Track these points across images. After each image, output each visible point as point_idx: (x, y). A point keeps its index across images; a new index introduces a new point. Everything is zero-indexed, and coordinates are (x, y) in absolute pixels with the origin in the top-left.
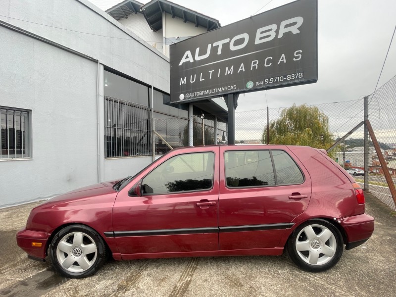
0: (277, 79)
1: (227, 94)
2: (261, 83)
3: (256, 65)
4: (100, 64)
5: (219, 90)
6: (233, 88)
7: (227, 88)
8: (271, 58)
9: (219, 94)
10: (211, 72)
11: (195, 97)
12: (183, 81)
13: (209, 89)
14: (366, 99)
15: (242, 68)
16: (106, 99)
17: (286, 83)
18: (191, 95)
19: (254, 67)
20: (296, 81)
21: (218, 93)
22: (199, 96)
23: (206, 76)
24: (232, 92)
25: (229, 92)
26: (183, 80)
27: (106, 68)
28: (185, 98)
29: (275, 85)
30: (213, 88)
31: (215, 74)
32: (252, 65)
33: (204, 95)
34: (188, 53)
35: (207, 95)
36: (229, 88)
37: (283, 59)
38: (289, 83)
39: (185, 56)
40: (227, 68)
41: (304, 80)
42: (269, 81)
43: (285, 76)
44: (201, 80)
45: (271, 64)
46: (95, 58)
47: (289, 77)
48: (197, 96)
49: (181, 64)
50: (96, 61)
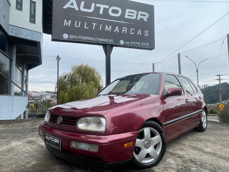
0: (137, 43)
1: (105, 44)
2: (128, 43)
3: (126, 31)
5: (100, 40)
6: (111, 41)
7: (106, 40)
8: (134, 30)
9: (101, 43)
10: (94, 24)
11: (79, 39)
13: (93, 37)
14: (153, 64)
15: (117, 29)
17: (141, 47)
18: (75, 37)
19: (124, 32)
20: (146, 47)
21: (99, 42)
22: (84, 40)
23: (90, 25)
24: (110, 43)
25: (107, 43)
26: (67, 22)
28: (69, 38)
29: (136, 47)
30: (95, 37)
31: (97, 27)
32: (123, 30)
34: (73, 1)
36: (108, 40)
37: (140, 32)
38: (143, 47)
39: (70, 3)
40: (106, 26)
41: (149, 47)
42: (133, 43)
43: (141, 43)
44: (85, 27)
45: (134, 33)
47: (143, 44)
48: (81, 39)
49: (65, 7)
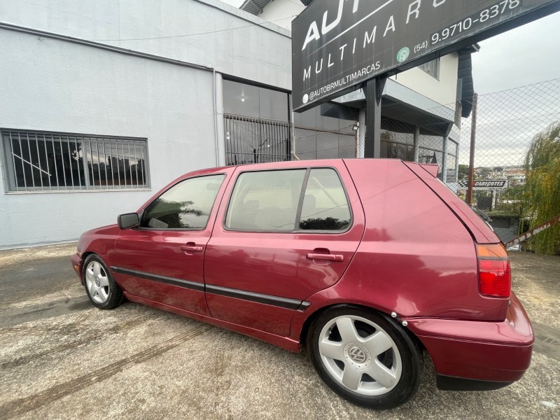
0: (458, 27)
1: (366, 81)
2: (425, 44)
3: (417, 11)
4: (216, 72)
5: (354, 76)
6: (376, 68)
7: (365, 71)
10: (343, 48)
11: (321, 95)
12: (307, 74)
13: (340, 78)
15: (391, 25)
16: (226, 117)
17: (478, 31)
18: (316, 93)
19: (413, 16)
20: (501, 20)
21: (352, 82)
22: (327, 92)
24: (374, 75)
25: (369, 77)
26: (307, 71)
27: (226, 77)
28: (309, 100)
29: (453, 41)
30: (344, 76)
32: (409, 13)
33: (332, 90)
34: (314, 26)
35: (337, 88)
36: (369, 69)
38: (484, 28)
39: (309, 33)
40: (366, 33)
41: (521, 12)
42: (441, 37)
43: (476, 16)
44: (329, 66)
46: (209, 66)
47: (484, 16)
48: (324, 94)
49: (304, 47)
50: (210, 70)
